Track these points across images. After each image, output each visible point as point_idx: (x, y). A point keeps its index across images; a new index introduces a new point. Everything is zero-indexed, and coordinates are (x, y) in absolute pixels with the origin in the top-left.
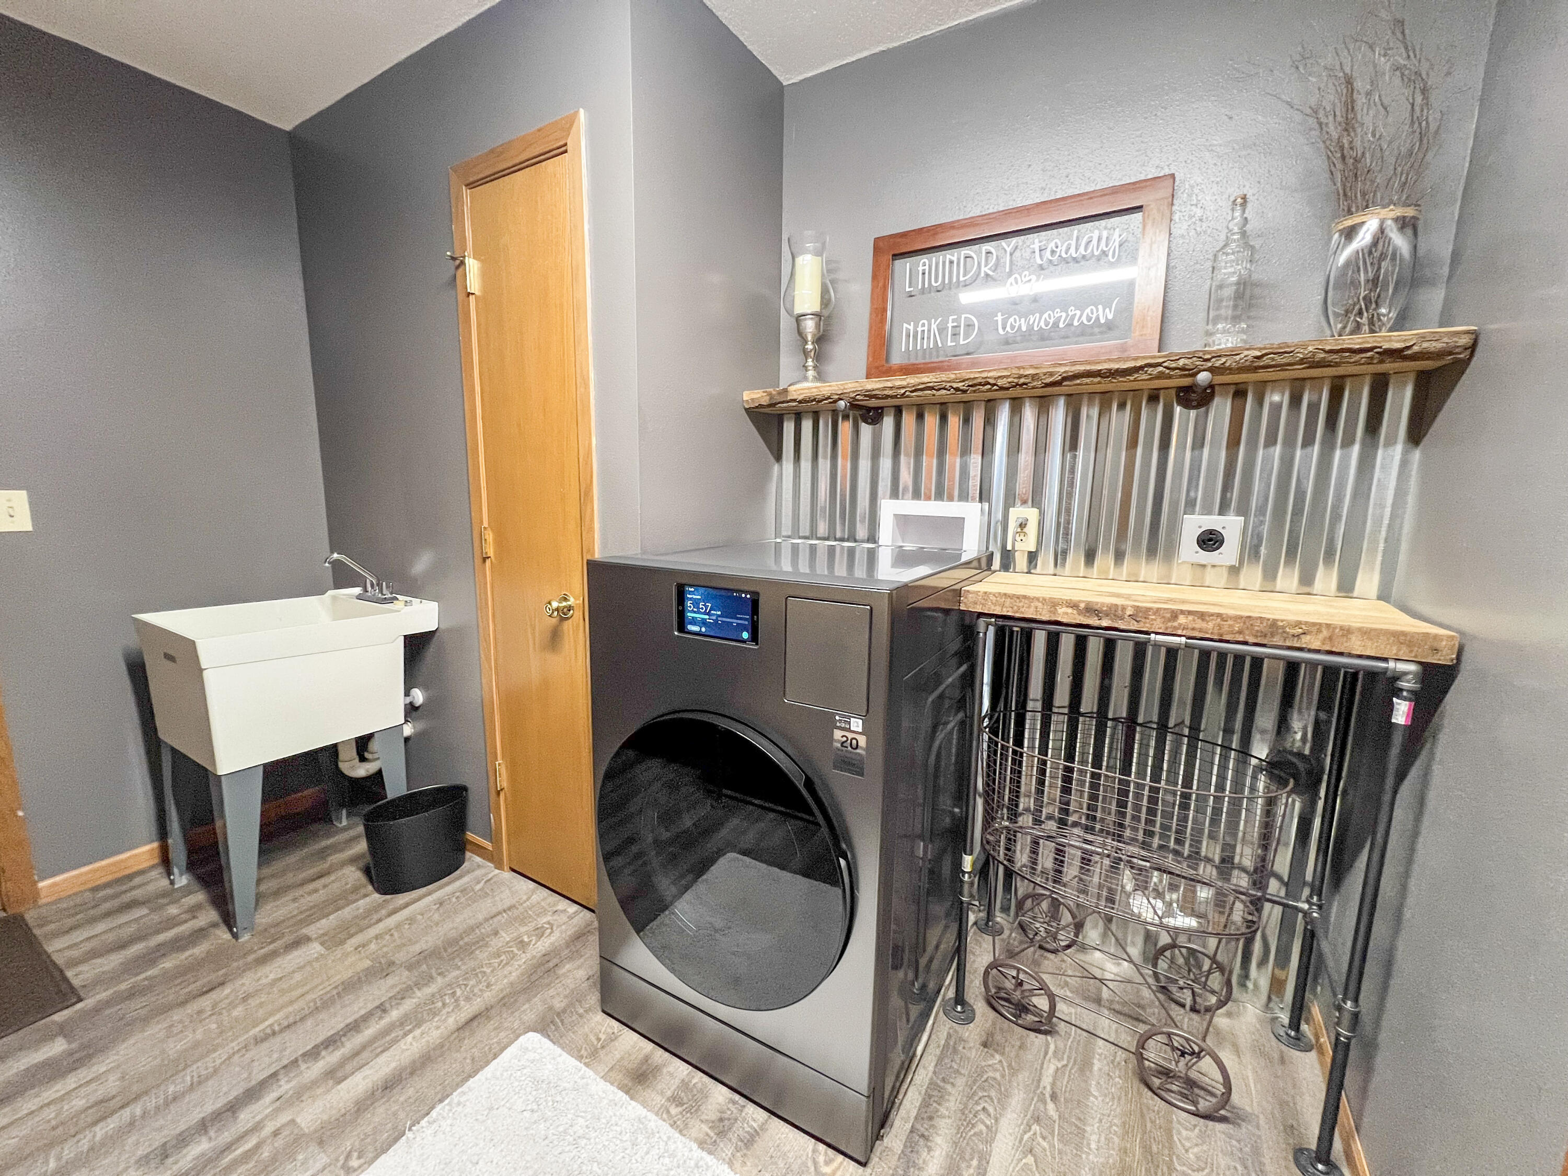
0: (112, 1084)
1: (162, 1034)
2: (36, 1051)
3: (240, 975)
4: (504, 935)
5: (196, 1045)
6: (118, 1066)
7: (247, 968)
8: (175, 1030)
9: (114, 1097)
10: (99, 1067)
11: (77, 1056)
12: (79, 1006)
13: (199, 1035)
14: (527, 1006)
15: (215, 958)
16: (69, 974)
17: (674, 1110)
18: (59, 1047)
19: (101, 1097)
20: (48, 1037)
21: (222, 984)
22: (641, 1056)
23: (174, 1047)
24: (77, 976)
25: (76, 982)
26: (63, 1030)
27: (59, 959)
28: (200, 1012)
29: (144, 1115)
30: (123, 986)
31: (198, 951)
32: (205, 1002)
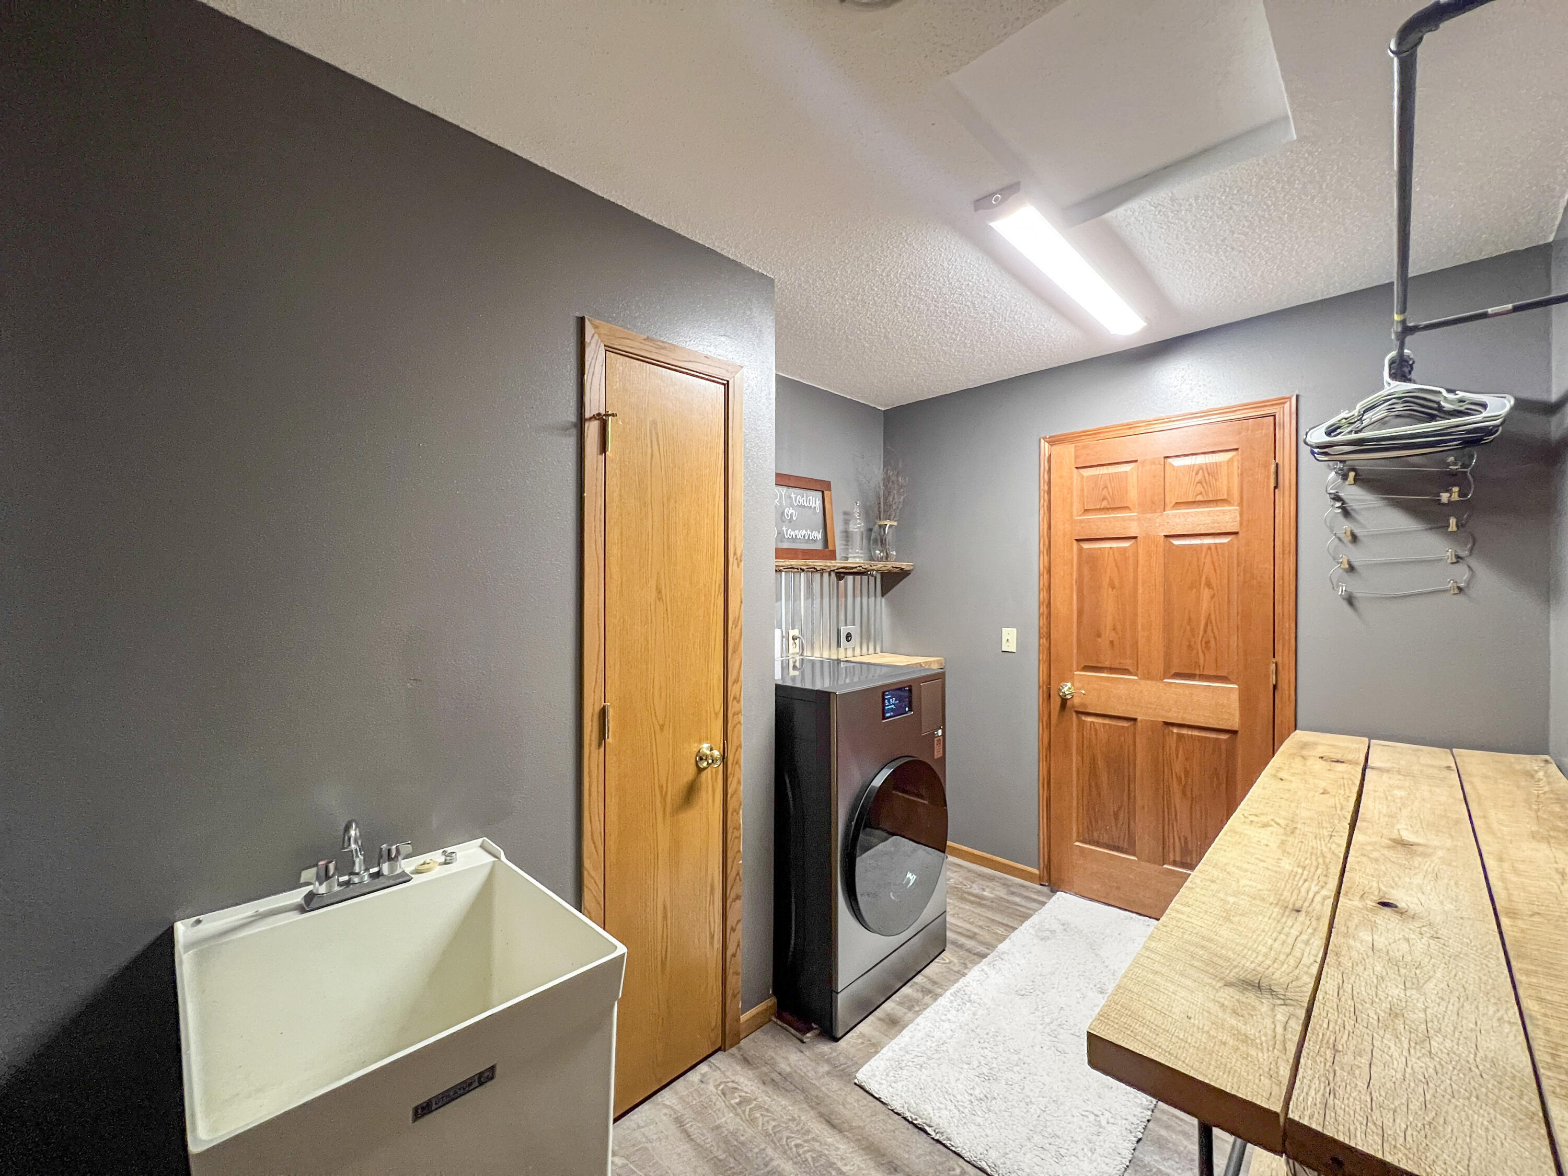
4: (723, 1120)
14: (823, 1089)
17: (917, 1009)
22: (879, 1022)
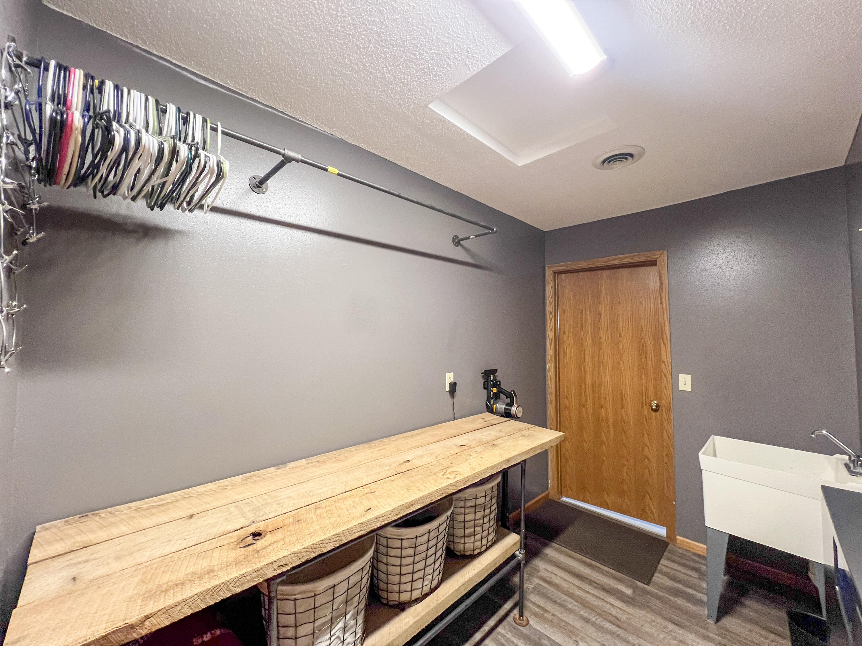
0: (624, 617)
1: (649, 620)
2: (625, 587)
3: (691, 633)
5: (651, 635)
6: (631, 615)
7: (696, 633)
8: (654, 624)
9: (620, 621)
10: (630, 610)
11: (628, 599)
12: (646, 586)
13: (656, 634)
15: (693, 616)
16: (656, 574)
18: (629, 592)
19: (618, 617)
20: (630, 586)
21: (682, 627)
23: (647, 628)
24: (657, 578)
25: (654, 579)
26: (635, 588)
27: (660, 567)
28: (665, 627)
29: (618, 635)
30: (661, 594)
31: (692, 608)
32: (671, 626)
